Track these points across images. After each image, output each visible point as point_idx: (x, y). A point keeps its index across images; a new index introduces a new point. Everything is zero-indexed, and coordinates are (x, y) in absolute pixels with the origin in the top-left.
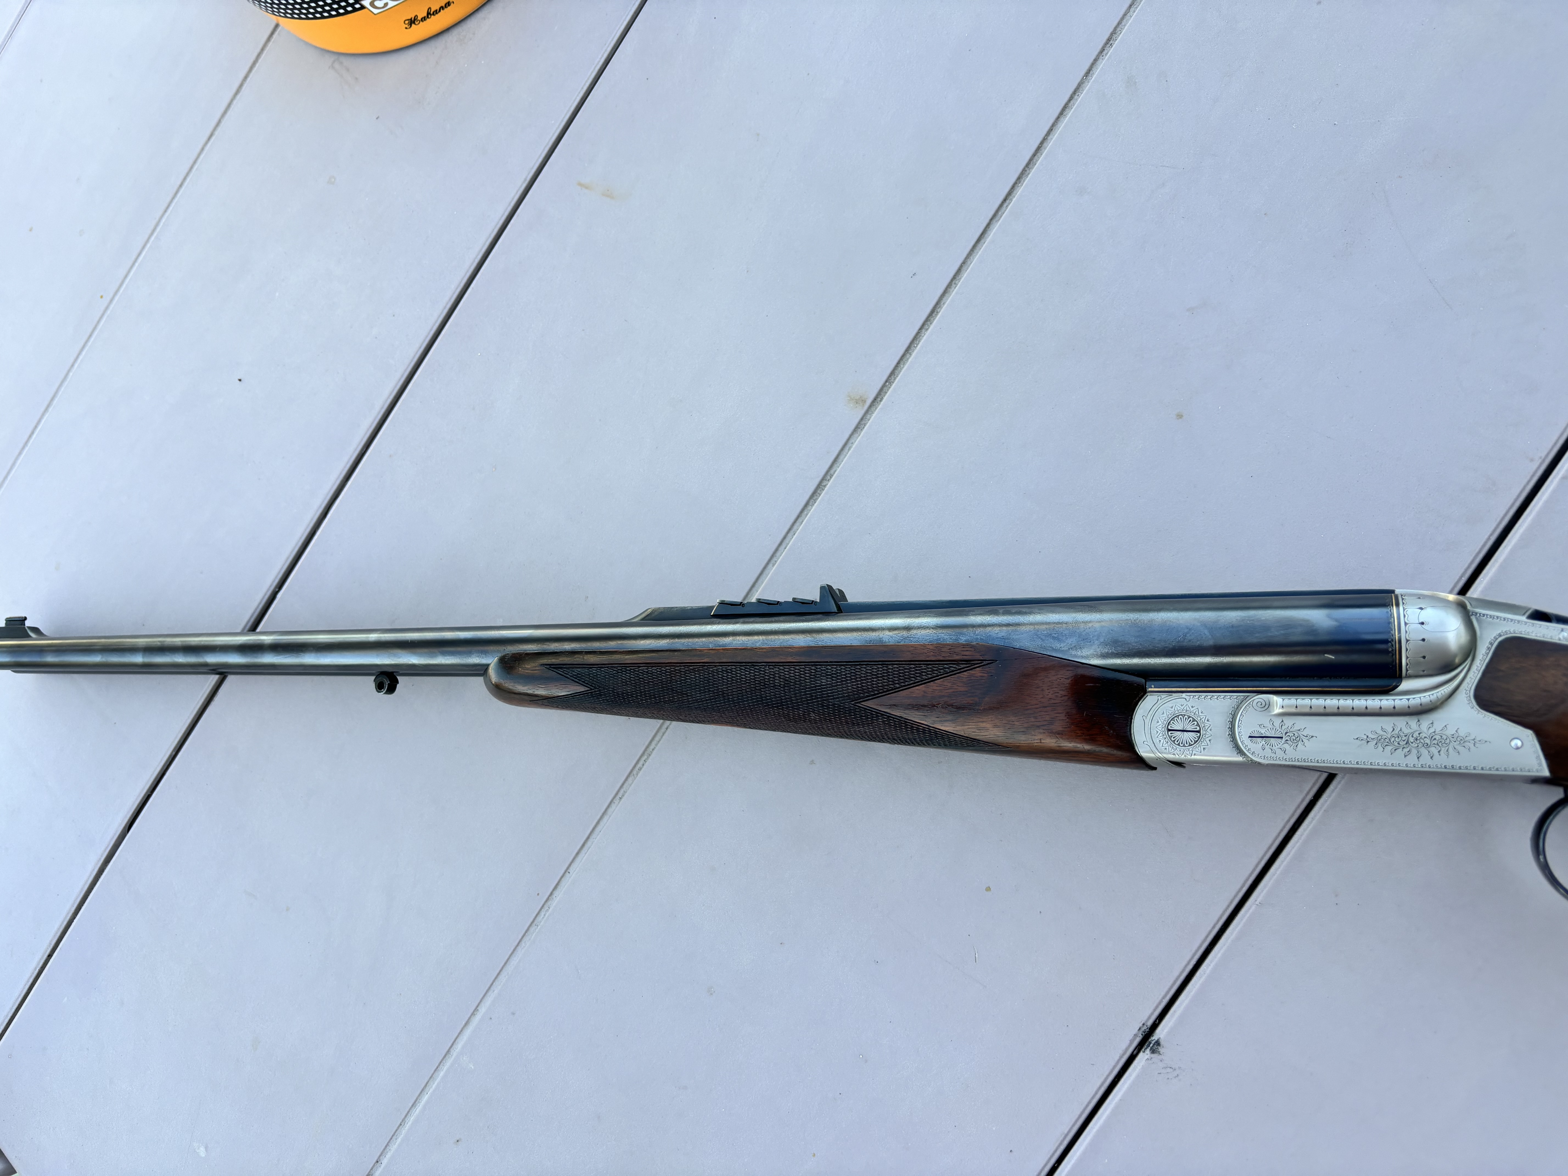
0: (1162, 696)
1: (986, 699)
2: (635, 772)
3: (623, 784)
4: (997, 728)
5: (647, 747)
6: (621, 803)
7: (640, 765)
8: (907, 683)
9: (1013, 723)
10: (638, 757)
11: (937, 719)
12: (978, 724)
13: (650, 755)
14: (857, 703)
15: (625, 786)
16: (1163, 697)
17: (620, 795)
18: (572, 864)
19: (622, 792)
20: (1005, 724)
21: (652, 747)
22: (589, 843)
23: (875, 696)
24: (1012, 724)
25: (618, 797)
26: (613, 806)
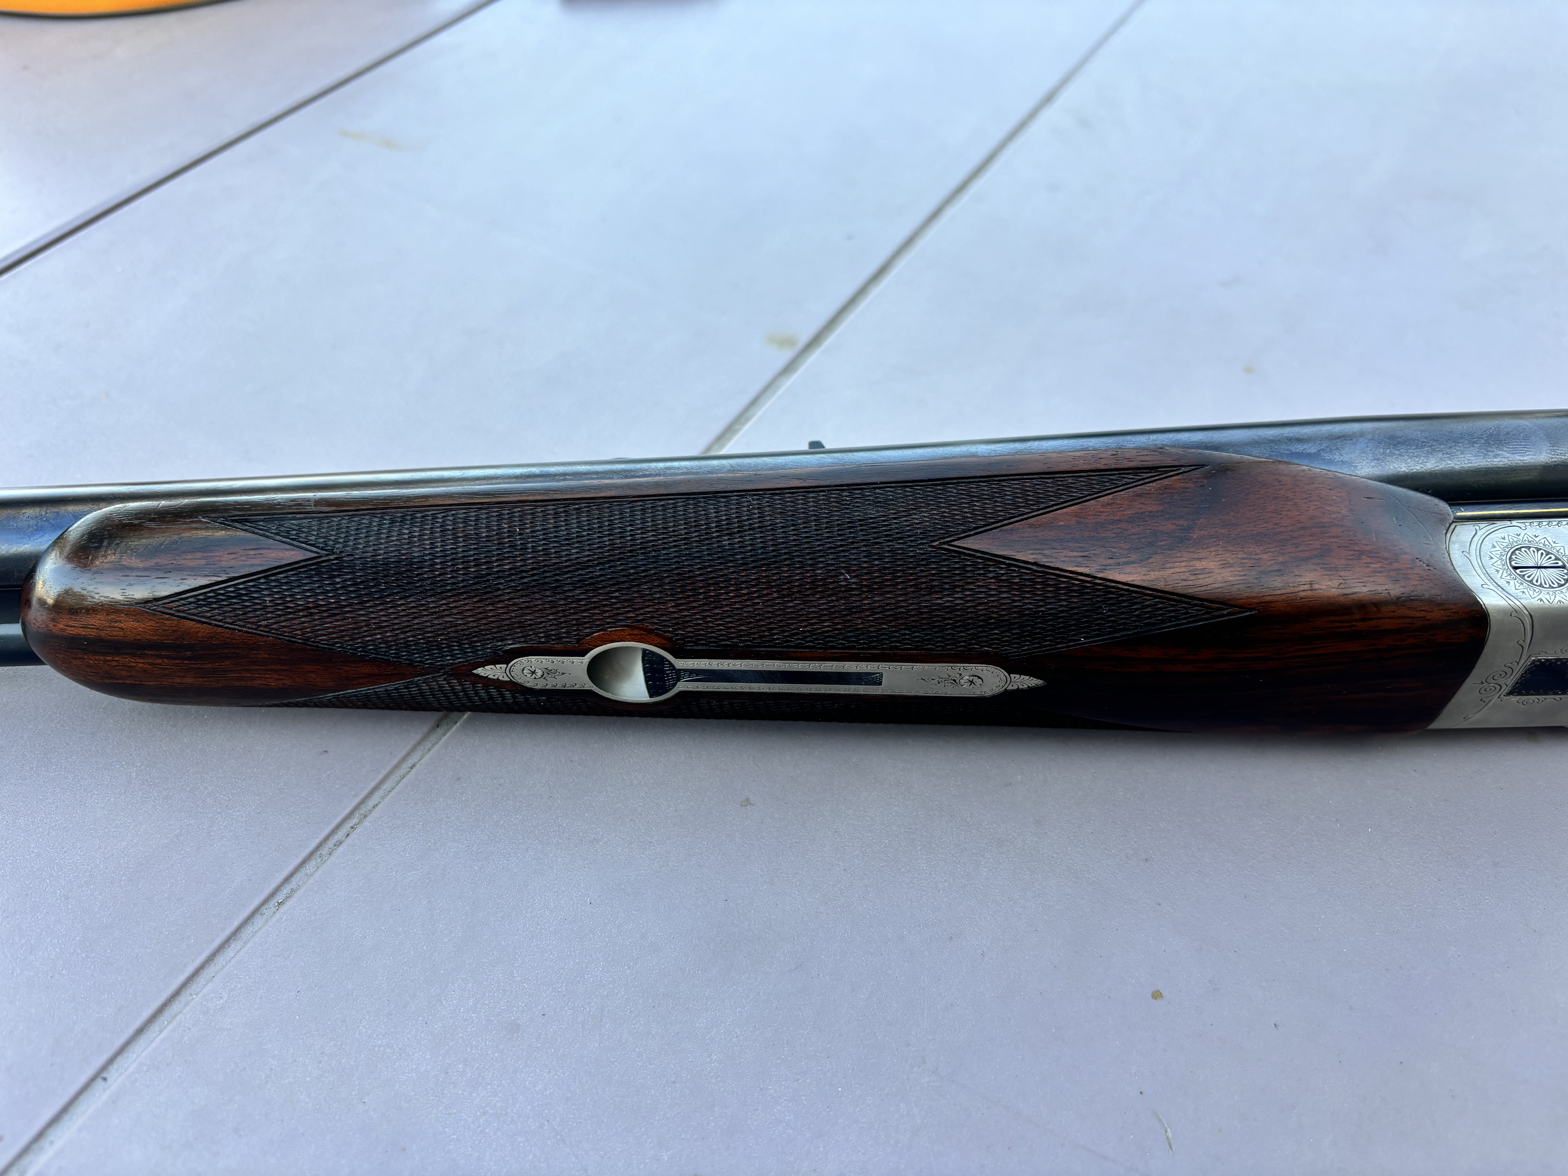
0: (1479, 525)
1: (1201, 520)
2: (325, 850)
3: (292, 875)
4: (1228, 567)
5: (363, 802)
6: (278, 915)
7: (340, 835)
8: (1043, 506)
9: (1257, 557)
10: (338, 820)
11: (1109, 561)
12: (1192, 563)
13: (365, 816)
14: (944, 543)
15: (294, 880)
16: (1482, 526)
17: (279, 898)
18: (119, 1059)
19: (286, 890)
20: (1243, 559)
21: (371, 803)
22: (176, 1006)
23: (976, 531)
24: (1255, 559)
25: (274, 902)
26: (258, 921)
